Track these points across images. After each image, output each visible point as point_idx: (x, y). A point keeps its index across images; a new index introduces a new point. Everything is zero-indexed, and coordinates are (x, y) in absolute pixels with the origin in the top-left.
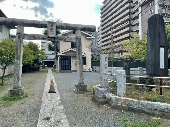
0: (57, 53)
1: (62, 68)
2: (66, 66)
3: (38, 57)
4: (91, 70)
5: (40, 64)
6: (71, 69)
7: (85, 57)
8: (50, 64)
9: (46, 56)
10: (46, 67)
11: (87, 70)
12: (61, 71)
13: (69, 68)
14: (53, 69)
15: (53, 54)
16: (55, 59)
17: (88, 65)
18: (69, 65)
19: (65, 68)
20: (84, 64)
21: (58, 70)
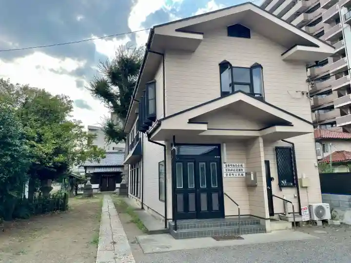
5: (79, 180)
6: (227, 213)
7: (290, 145)
8: (109, 181)
10: (94, 191)
11: (305, 217)
13: (216, 207)
14: (119, 199)
17: (306, 187)
18: (215, 190)
19: (192, 208)
20: (284, 182)
21: (143, 208)
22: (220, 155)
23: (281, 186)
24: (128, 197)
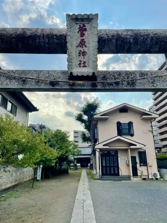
0: (94, 145)
1: (104, 172)
2: (110, 167)
3: (67, 152)
4: (158, 177)
5: (71, 162)
6: (120, 174)
7: (144, 151)
8: (85, 162)
9: (78, 150)
10: (78, 167)
11: (150, 177)
12: (102, 178)
13: (116, 172)
14: (89, 171)
15: (88, 147)
16: (92, 155)
17: (151, 166)
18: (116, 167)
19: (108, 172)
20: (142, 164)
21: (96, 174)
22: (117, 154)
23: (140, 165)
24: (93, 170)
